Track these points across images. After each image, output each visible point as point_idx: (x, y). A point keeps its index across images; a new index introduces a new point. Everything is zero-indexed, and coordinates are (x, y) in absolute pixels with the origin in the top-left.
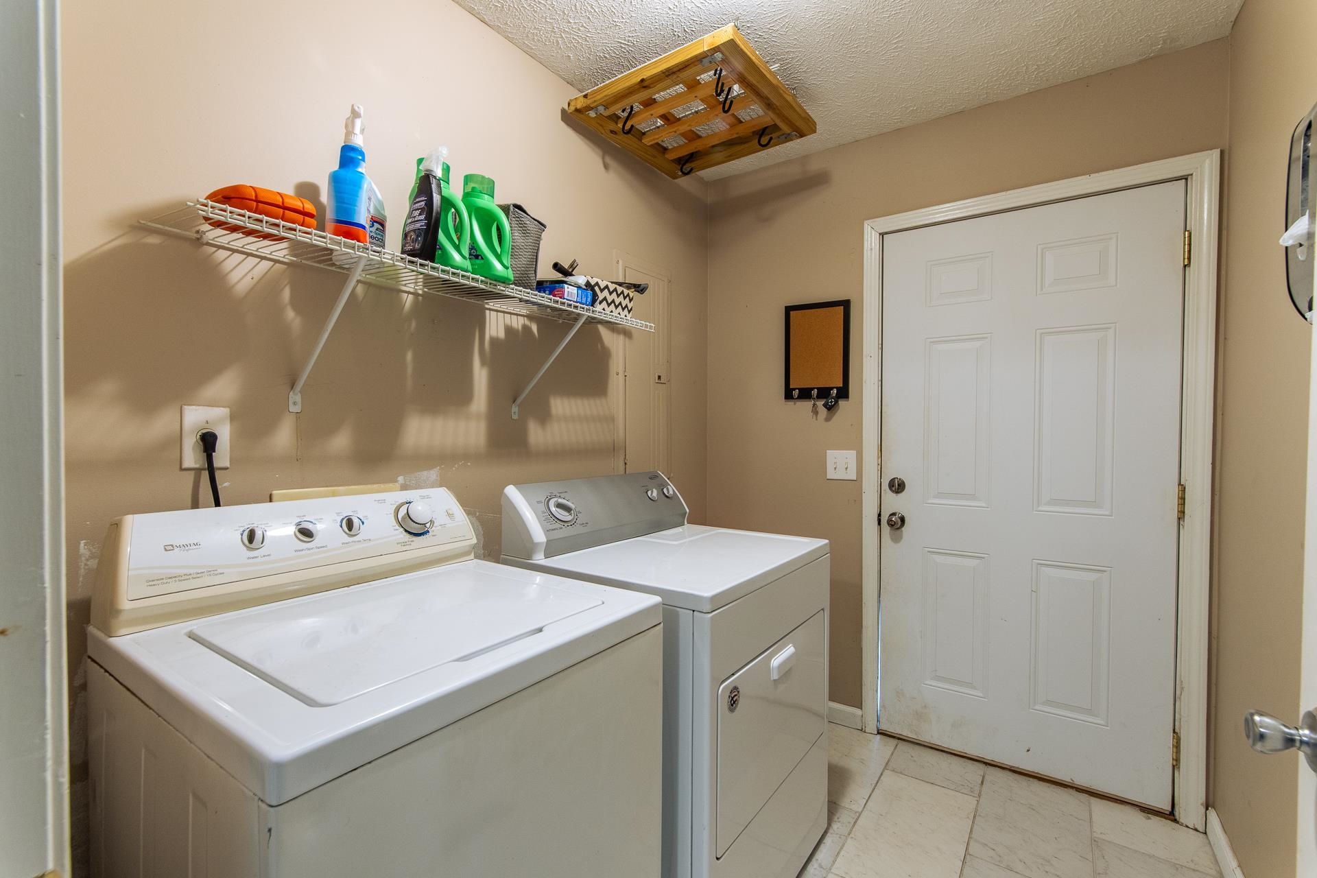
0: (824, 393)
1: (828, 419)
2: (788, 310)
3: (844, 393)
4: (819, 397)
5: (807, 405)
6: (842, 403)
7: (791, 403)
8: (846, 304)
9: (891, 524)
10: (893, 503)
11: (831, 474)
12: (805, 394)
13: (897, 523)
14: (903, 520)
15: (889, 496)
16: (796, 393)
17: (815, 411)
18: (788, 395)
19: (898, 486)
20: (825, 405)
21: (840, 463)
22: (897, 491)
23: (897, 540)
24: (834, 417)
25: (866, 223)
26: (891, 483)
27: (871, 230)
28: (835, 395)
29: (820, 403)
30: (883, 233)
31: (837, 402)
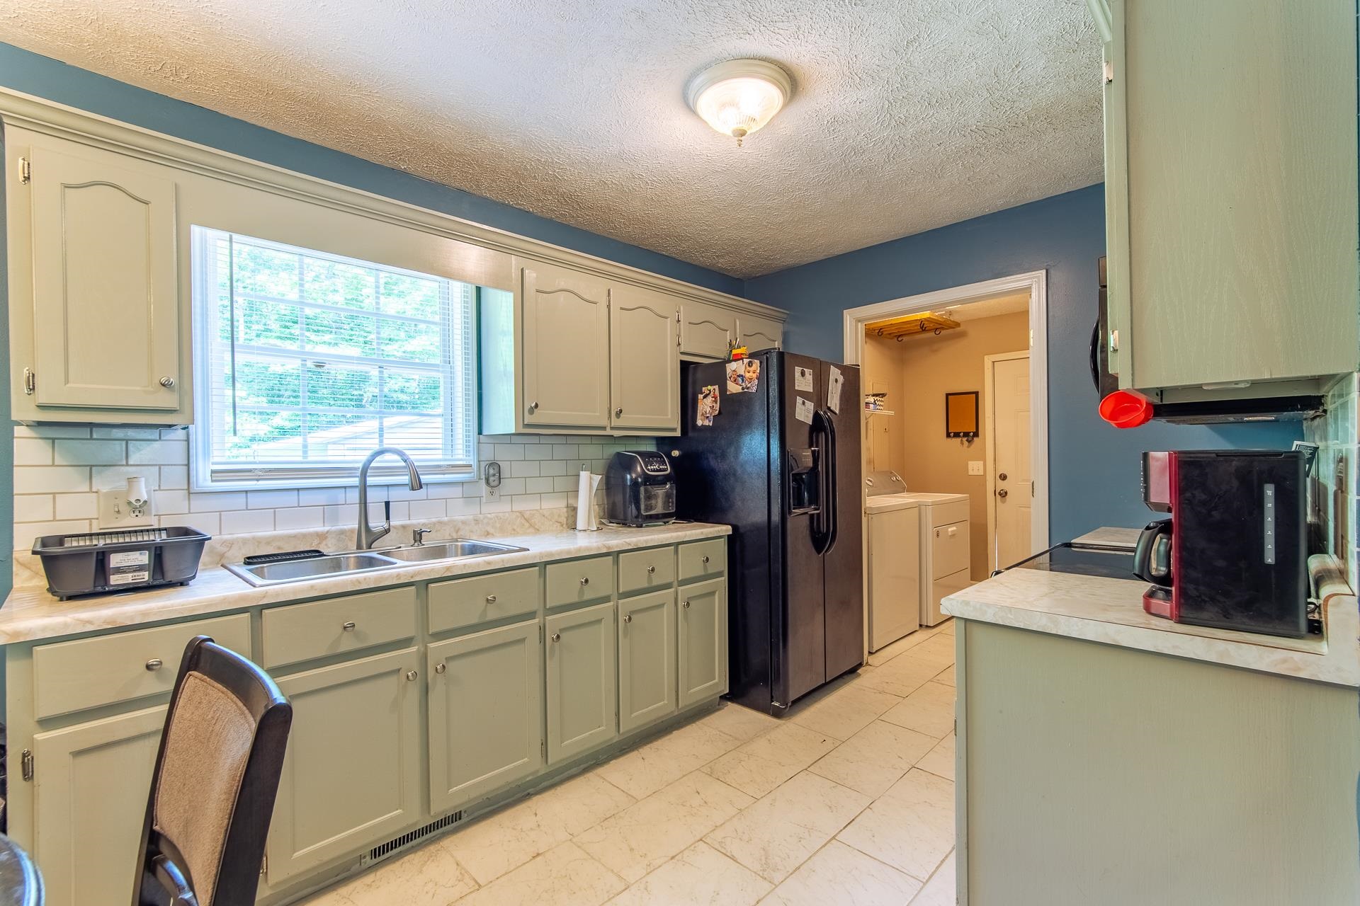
0: (966, 434)
1: (968, 447)
2: (948, 395)
3: (976, 434)
4: (964, 436)
5: (958, 440)
6: (975, 439)
7: (949, 439)
8: (977, 393)
9: (1000, 494)
10: (1002, 485)
11: (971, 473)
12: (957, 435)
13: (1004, 494)
14: (1006, 493)
15: (999, 482)
16: (952, 434)
17: (962, 443)
18: (948, 435)
19: (1003, 477)
20: (967, 440)
21: (975, 467)
22: (1003, 480)
23: (1004, 502)
24: (973, 445)
25: (985, 357)
26: (1000, 476)
27: (988, 360)
28: (972, 435)
29: (965, 439)
30: (994, 362)
31: (973, 439)
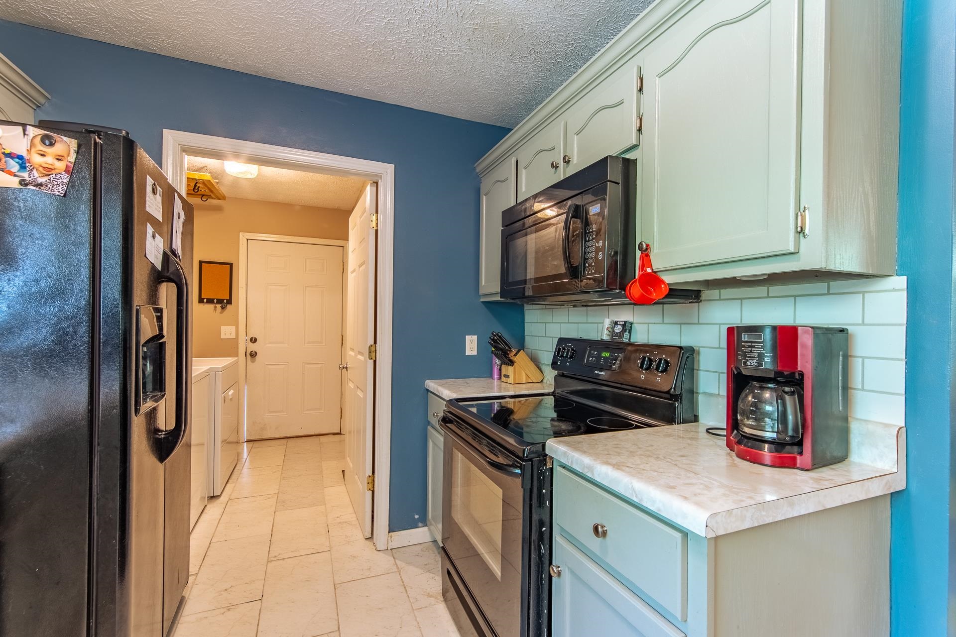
0: (220, 301)
1: (221, 313)
2: (201, 263)
3: (229, 302)
4: (217, 303)
5: (211, 306)
6: (228, 306)
7: (201, 305)
8: (231, 265)
9: (251, 356)
10: (253, 347)
11: (222, 337)
12: (210, 301)
13: (253, 355)
14: (256, 353)
15: (250, 345)
16: (205, 300)
17: (215, 309)
18: (201, 301)
19: (254, 340)
20: (221, 307)
21: (227, 332)
22: (253, 343)
23: (253, 362)
24: (225, 312)
25: (240, 233)
26: (251, 340)
27: (243, 237)
28: (225, 302)
29: (219, 306)
30: (248, 239)
31: (226, 306)
